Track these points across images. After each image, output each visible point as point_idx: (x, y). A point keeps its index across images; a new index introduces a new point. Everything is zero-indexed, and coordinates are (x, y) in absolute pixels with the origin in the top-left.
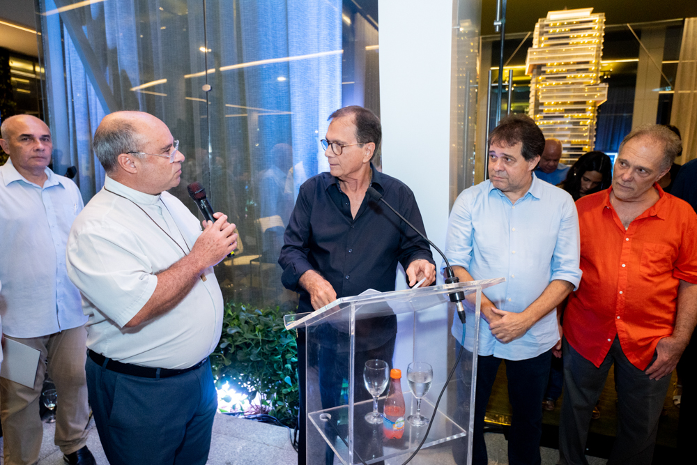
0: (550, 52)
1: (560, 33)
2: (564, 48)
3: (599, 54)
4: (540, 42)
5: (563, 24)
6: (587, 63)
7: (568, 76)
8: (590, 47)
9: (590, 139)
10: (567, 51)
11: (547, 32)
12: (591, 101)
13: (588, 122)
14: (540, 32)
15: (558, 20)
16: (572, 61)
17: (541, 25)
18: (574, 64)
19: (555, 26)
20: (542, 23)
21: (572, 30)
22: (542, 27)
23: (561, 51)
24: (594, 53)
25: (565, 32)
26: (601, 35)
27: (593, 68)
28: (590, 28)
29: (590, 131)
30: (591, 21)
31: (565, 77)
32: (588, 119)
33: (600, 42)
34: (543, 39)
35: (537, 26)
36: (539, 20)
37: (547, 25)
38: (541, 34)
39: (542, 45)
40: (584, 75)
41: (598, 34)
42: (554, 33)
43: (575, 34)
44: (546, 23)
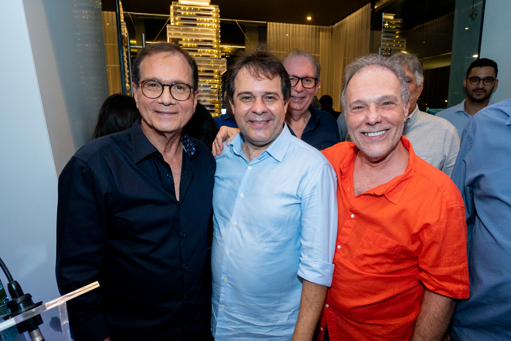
0: (184, 30)
1: (189, 15)
2: (194, 28)
3: (218, 36)
4: (175, 21)
5: (190, 9)
6: (211, 41)
7: (199, 50)
8: (211, 30)
9: (218, 99)
10: (196, 31)
11: (180, 13)
12: (216, 71)
13: (216, 86)
14: (174, 12)
15: (187, 5)
16: (200, 39)
17: (174, 7)
18: (202, 41)
19: (184, 10)
20: (175, 5)
21: (197, 15)
22: (175, 9)
23: (191, 30)
24: (214, 35)
25: (193, 16)
26: (218, 22)
27: (215, 46)
28: (210, 16)
29: (219, 93)
30: (210, 10)
31: (196, 51)
32: (216, 84)
33: (218, 27)
34: (177, 18)
35: (172, 7)
36: (173, 2)
37: (179, 8)
38: (175, 14)
39: (177, 24)
40: (209, 50)
41: (216, 21)
42: (185, 15)
43: (201, 19)
44: (177, 6)
